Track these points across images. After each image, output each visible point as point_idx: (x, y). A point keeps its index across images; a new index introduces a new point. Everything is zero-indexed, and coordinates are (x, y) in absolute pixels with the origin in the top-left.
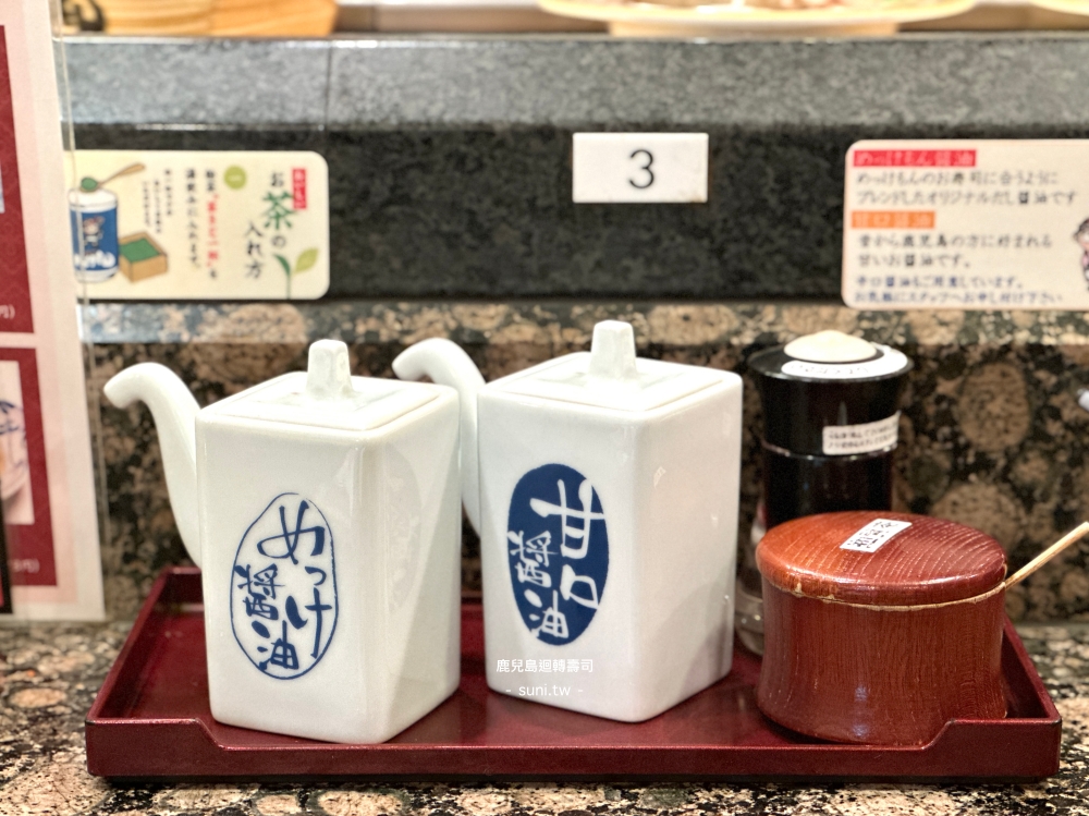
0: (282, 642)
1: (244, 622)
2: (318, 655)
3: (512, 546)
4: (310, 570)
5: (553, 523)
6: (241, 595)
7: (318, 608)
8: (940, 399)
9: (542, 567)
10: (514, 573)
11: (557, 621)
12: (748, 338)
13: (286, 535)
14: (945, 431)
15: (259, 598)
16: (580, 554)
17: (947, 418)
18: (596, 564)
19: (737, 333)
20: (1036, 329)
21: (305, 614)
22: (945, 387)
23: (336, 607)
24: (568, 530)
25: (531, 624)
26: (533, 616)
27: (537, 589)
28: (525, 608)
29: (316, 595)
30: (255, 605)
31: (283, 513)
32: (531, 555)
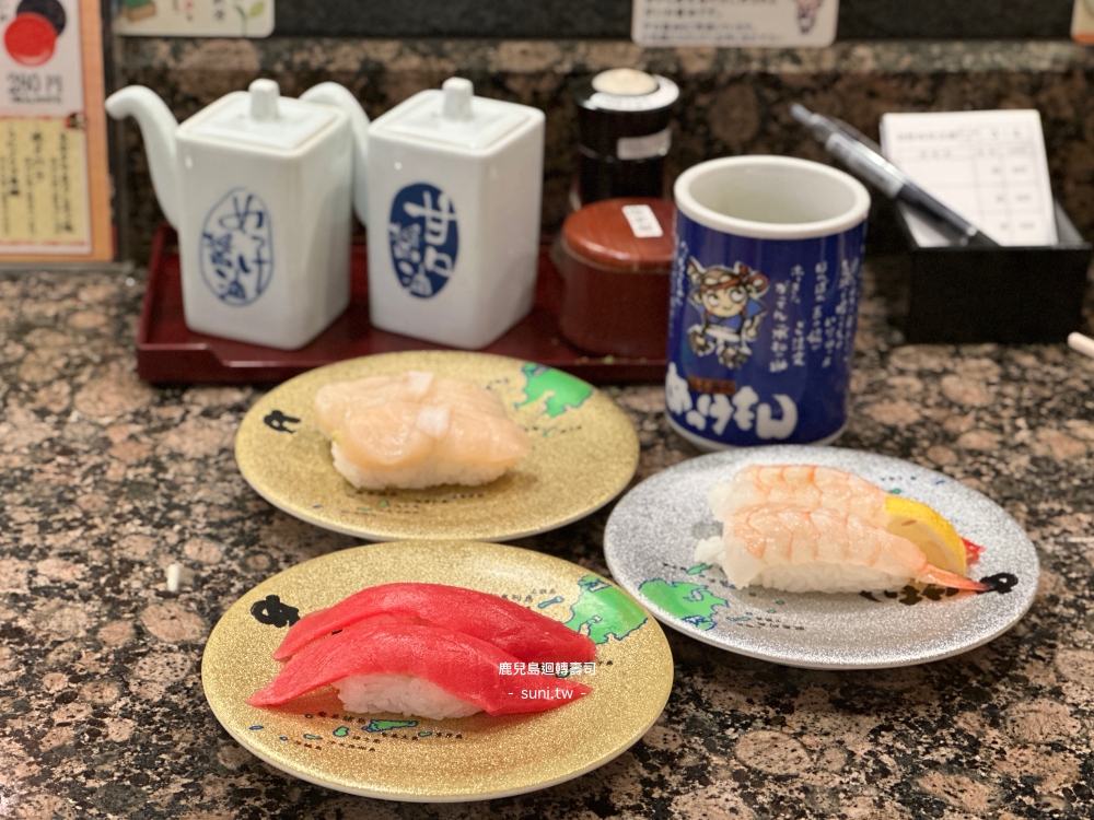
0: (236, 283)
1: (210, 269)
2: (259, 291)
3: (391, 234)
4: (255, 238)
5: (421, 220)
6: (208, 252)
7: (259, 262)
8: (698, 109)
9: (412, 249)
10: (393, 252)
11: (423, 283)
12: (567, 67)
13: (238, 215)
14: (701, 130)
15: (219, 254)
16: (440, 240)
17: (702, 121)
18: (451, 247)
19: (559, 63)
20: (765, 61)
21: (250, 265)
22: (702, 100)
23: (271, 262)
24: (431, 225)
25: (405, 285)
26: (406, 280)
27: (410, 262)
28: (400, 274)
29: (258, 254)
30: (217, 258)
31: (236, 201)
32: (405, 240)
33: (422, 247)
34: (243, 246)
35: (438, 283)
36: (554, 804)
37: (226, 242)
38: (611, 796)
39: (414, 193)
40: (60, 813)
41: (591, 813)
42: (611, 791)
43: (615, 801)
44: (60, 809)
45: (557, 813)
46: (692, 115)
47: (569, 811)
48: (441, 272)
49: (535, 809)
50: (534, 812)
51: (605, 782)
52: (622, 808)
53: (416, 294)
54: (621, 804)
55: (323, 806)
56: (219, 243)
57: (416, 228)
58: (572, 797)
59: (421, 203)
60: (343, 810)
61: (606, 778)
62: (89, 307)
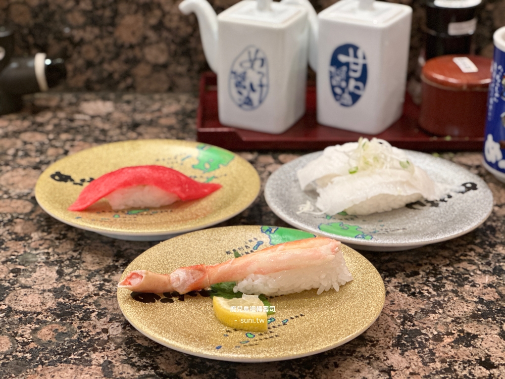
0: (248, 98)
5: (347, 64)
10: (331, 82)
13: (250, 60)
15: (240, 83)
16: (357, 75)
18: (363, 78)
23: (268, 86)
24: (353, 67)
25: (337, 100)
26: (338, 97)
27: (340, 87)
28: (335, 94)
29: (261, 81)
30: (238, 85)
31: (249, 53)
32: (338, 75)
33: (347, 79)
34: (253, 77)
35: (355, 98)
36: (459, 362)
37: (243, 76)
38: (491, 358)
39: (344, 49)
40: (179, 361)
41: (481, 367)
42: (490, 356)
43: (494, 361)
44: (179, 359)
45: (462, 367)
46: (484, 15)
47: (469, 366)
48: (357, 92)
49: (448, 365)
50: (448, 367)
51: (486, 351)
52: (499, 365)
53: (343, 105)
54: (497, 362)
55: (326, 360)
56: (240, 76)
57: (344, 68)
58: (468, 358)
59: (347, 54)
60: (338, 362)
61: (487, 349)
62: (167, 116)
